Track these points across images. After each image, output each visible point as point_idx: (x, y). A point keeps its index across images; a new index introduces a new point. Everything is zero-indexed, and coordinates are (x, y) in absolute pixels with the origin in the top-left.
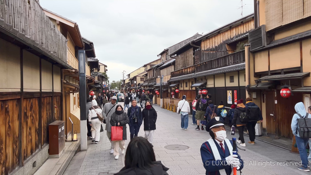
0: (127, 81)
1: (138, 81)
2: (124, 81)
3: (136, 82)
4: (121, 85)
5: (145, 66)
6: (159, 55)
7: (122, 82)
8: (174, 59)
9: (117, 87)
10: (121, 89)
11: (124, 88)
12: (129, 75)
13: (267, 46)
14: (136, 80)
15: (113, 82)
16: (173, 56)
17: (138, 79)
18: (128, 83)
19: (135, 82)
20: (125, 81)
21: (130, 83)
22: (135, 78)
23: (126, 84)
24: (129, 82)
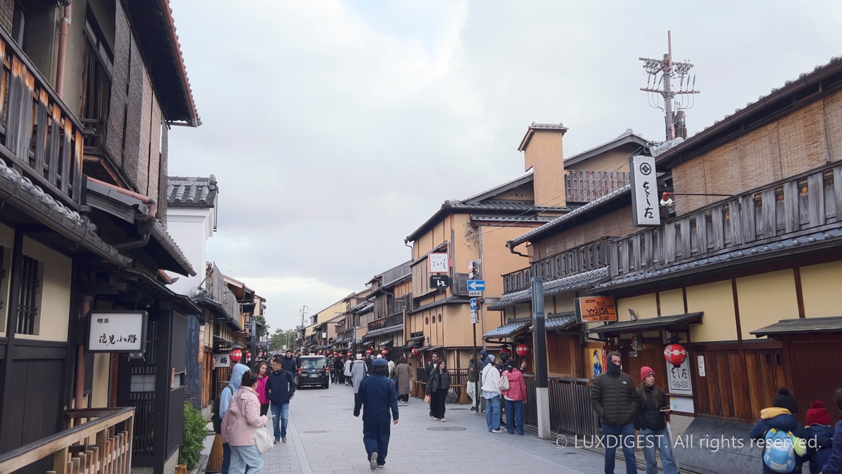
0: (309, 333)
1: (331, 333)
2: (304, 331)
3: (327, 335)
4: (297, 339)
5: (347, 300)
6: (370, 283)
7: (298, 334)
8: (372, 304)
9: (287, 345)
10: (295, 351)
11: (302, 348)
12: (316, 317)
13: (413, 311)
14: (325, 331)
15: (277, 332)
16: (371, 299)
17: (331, 328)
18: (312, 336)
19: (324, 335)
20: (306, 331)
21: (316, 337)
22: (323, 327)
23: (308, 338)
24: (315, 335)
